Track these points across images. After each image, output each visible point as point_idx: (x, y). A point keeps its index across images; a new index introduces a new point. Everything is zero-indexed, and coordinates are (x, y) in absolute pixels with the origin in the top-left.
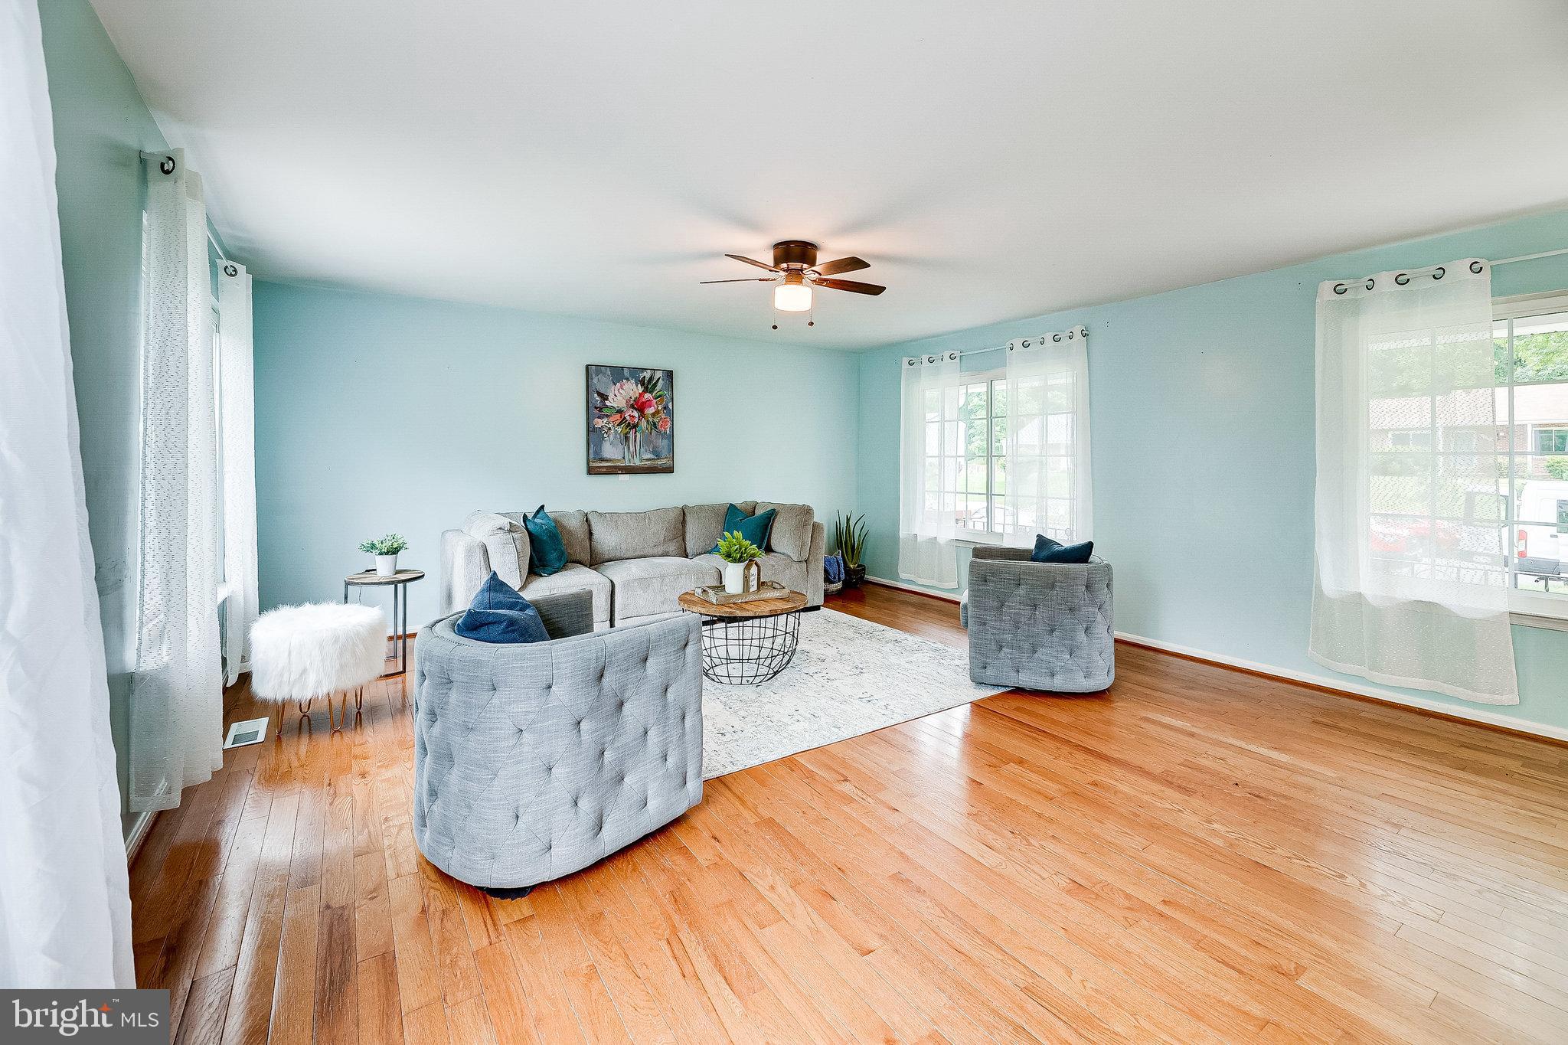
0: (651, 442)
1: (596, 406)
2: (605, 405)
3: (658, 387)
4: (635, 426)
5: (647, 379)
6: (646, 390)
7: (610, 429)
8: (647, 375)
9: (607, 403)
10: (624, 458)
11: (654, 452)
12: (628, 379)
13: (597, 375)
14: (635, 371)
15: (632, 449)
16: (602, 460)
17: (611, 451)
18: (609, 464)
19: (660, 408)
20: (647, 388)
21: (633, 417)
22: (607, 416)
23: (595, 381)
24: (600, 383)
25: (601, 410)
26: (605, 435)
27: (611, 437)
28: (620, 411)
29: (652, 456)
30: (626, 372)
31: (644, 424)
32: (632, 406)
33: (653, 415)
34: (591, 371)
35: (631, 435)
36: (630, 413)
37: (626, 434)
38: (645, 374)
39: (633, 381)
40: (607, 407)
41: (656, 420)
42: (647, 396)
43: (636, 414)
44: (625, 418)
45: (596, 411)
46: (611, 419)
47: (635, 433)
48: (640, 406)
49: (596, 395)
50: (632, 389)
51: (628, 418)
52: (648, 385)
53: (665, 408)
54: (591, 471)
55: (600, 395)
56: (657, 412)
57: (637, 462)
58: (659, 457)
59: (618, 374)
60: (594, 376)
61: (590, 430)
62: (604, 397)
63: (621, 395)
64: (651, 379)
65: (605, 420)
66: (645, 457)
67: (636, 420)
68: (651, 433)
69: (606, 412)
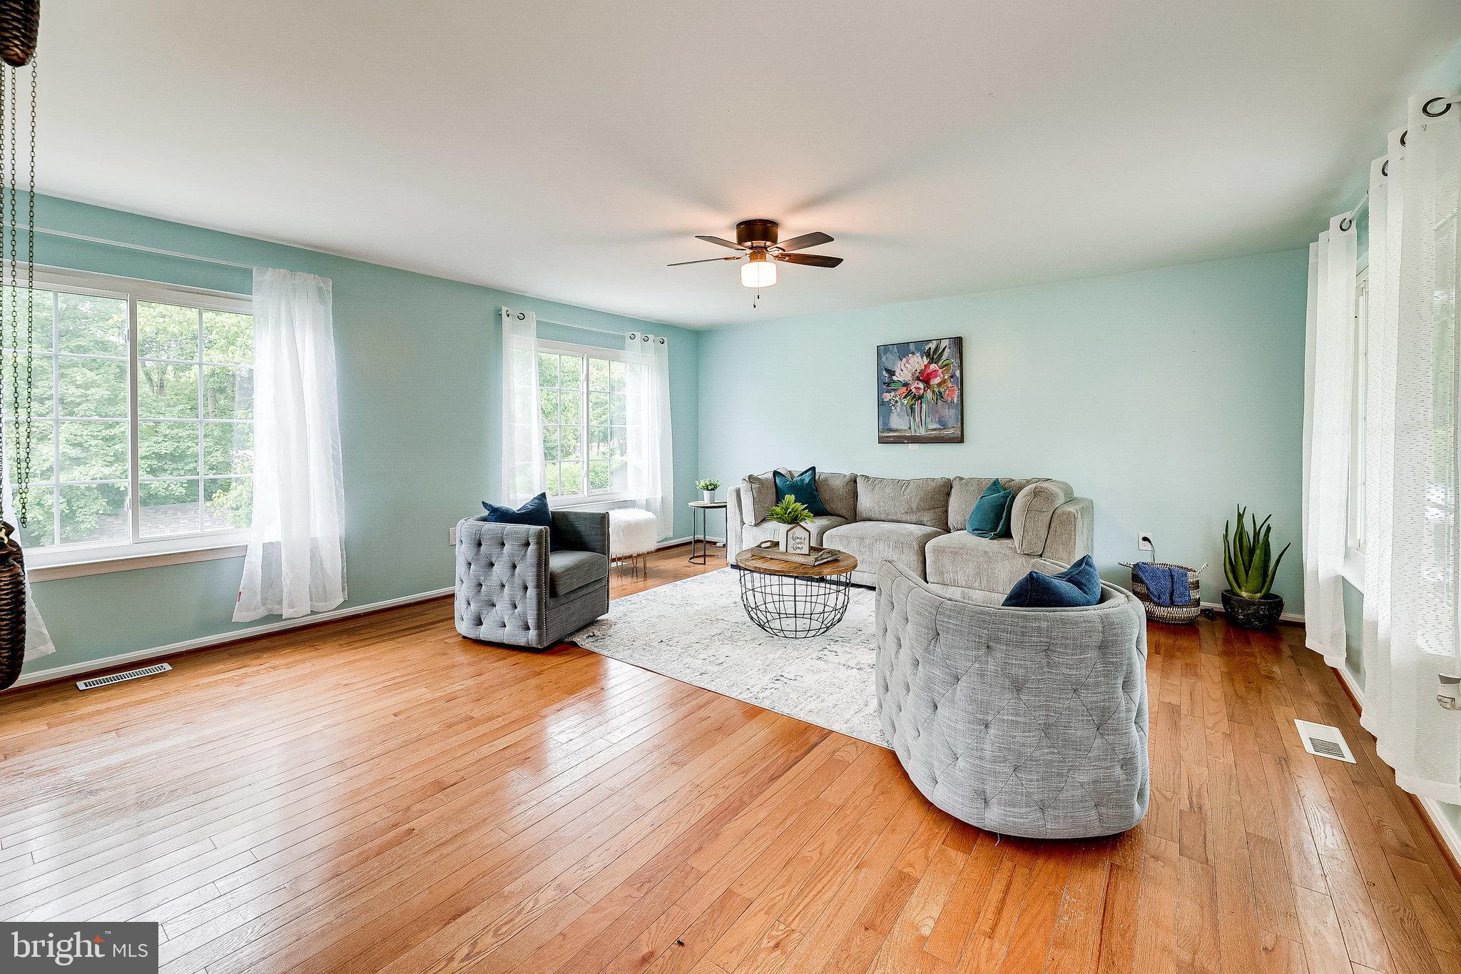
0: (937, 412)
1: (886, 381)
2: (892, 379)
3: (944, 358)
4: (921, 397)
5: (932, 350)
6: (932, 361)
7: (897, 402)
8: (933, 346)
9: (894, 378)
10: (910, 428)
11: (940, 422)
12: (913, 353)
13: (885, 354)
14: (920, 344)
15: (918, 420)
16: (890, 430)
17: (899, 422)
18: (895, 434)
19: (946, 377)
20: (932, 359)
21: (918, 388)
22: (894, 390)
23: (884, 359)
24: (889, 361)
25: (888, 385)
26: (893, 408)
27: (899, 410)
28: (906, 385)
29: (939, 426)
30: (912, 347)
31: (929, 394)
32: (918, 379)
33: (939, 385)
34: (883, 350)
35: (917, 407)
36: (916, 385)
37: (912, 405)
38: (930, 345)
39: (918, 355)
40: (894, 382)
41: (942, 390)
42: (933, 367)
43: (921, 385)
44: (911, 390)
45: (885, 387)
46: (898, 393)
47: (921, 404)
48: (925, 378)
49: (884, 372)
50: (917, 362)
51: (914, 390)
52: (933, 356)
53: (952, 377)
54: (882, 441)
55: (888, 371)
56: (944, 381)
57: (922, 432)
58: (945, 427)
59: (903, 349)
60: (882, 354)
61: (881, 403)
62: (892, 373)
63: (906, 370)
64: (937, 349)
65: (893, 394)
66: (931, 427)
67: (922, 392)
68: (937, 403)
69: (893, 386)
